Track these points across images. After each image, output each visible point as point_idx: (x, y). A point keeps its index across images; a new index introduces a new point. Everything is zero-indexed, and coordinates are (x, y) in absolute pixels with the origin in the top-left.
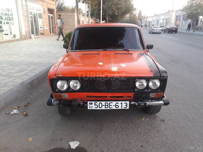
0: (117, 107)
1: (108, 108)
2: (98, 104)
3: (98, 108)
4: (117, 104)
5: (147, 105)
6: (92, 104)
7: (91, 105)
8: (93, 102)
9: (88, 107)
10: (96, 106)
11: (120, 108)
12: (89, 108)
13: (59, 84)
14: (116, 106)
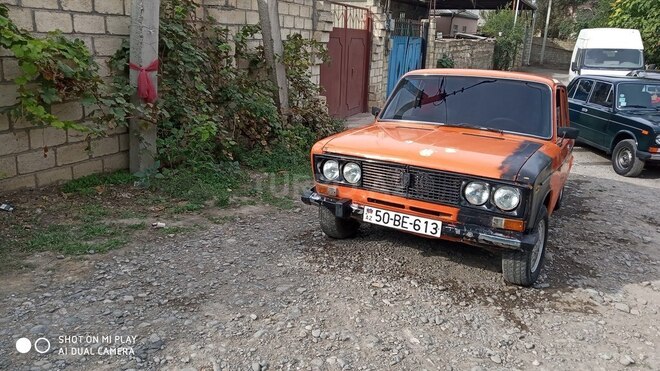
0: (417, 227)
1: (400, 227)
2: (381, 214)
3: (381, 223)
4: (417, 222)
5: (480, 238)
6: (372, 211)
7: (369, 215)
8: (375, 210)
9: (365, 216)
10: (378, 218)
11: (422, 231)
12: (365, 220)
13: (328, 166)
14: (415, 225)
